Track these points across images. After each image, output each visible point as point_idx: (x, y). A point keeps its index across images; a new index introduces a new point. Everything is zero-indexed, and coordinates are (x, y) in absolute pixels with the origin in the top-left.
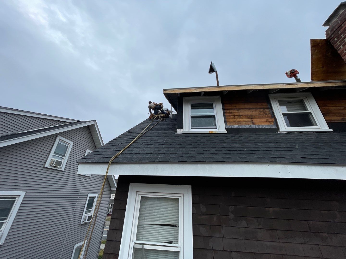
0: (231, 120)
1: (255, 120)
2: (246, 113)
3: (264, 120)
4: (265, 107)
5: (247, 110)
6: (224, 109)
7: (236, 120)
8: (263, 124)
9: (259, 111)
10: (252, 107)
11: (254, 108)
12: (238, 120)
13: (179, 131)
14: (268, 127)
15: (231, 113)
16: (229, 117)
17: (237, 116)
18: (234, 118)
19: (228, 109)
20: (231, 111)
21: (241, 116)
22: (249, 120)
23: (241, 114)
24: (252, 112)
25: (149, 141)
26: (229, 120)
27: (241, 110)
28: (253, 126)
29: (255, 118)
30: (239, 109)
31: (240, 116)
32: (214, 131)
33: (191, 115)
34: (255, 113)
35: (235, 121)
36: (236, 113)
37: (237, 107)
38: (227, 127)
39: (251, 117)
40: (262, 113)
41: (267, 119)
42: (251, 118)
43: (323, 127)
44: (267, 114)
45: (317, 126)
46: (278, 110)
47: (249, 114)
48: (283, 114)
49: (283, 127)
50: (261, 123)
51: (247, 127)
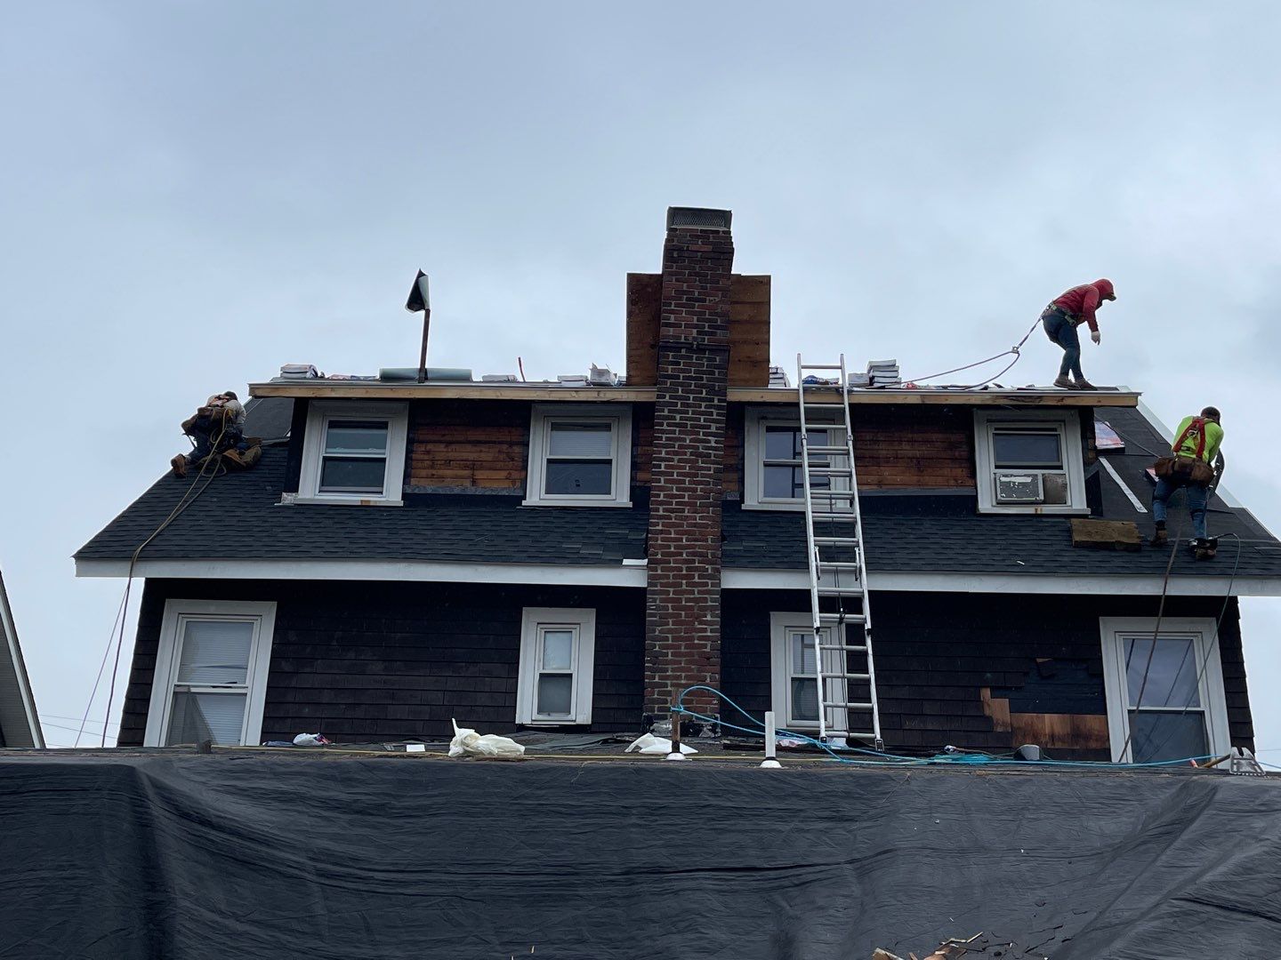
0: (424, 473)
1: (479, 474)
2: (465, 456)
3: (503, 474)
4: (515, 439)
5: (469, 447)
6: (410, 442)
7: (434, 472)
8: (495, 486)
9: (497, 450)
10: (482, 438)
11: (486, 442)
12: (441, 472)
13: (288, 498)
14: (505, 493)
15: (428, 452)
16: (420, 465)
17: (439, 462)
19: (422, 442)
20: (430, 447)
21: (450, 461)
22: (467, 473)
23: (452, 455)
24: (481, 451)
25: (204, 523)
26: (418, 472)
27: (453, 446)
28: (471, 490)
29: (482, 468)
30: (449, 443)
31: (448, 463)
32: (373, 499)
33: (326, 453)
34: (487, 454)
35: (433, 475)
36: (441, 451)
37: (448, 438)
38: (409, 491)
39: (473, 466)
40: (502, 457)
41: (509, 474)
42: (473, 469)
43: (620, 496)
44: (513, 460)
45: (610, 494)
46: (541, 449)
47: (472, 456)
48: (549, 461)
49: (536, 495)
50: (494, 483)
51: (457, 491)
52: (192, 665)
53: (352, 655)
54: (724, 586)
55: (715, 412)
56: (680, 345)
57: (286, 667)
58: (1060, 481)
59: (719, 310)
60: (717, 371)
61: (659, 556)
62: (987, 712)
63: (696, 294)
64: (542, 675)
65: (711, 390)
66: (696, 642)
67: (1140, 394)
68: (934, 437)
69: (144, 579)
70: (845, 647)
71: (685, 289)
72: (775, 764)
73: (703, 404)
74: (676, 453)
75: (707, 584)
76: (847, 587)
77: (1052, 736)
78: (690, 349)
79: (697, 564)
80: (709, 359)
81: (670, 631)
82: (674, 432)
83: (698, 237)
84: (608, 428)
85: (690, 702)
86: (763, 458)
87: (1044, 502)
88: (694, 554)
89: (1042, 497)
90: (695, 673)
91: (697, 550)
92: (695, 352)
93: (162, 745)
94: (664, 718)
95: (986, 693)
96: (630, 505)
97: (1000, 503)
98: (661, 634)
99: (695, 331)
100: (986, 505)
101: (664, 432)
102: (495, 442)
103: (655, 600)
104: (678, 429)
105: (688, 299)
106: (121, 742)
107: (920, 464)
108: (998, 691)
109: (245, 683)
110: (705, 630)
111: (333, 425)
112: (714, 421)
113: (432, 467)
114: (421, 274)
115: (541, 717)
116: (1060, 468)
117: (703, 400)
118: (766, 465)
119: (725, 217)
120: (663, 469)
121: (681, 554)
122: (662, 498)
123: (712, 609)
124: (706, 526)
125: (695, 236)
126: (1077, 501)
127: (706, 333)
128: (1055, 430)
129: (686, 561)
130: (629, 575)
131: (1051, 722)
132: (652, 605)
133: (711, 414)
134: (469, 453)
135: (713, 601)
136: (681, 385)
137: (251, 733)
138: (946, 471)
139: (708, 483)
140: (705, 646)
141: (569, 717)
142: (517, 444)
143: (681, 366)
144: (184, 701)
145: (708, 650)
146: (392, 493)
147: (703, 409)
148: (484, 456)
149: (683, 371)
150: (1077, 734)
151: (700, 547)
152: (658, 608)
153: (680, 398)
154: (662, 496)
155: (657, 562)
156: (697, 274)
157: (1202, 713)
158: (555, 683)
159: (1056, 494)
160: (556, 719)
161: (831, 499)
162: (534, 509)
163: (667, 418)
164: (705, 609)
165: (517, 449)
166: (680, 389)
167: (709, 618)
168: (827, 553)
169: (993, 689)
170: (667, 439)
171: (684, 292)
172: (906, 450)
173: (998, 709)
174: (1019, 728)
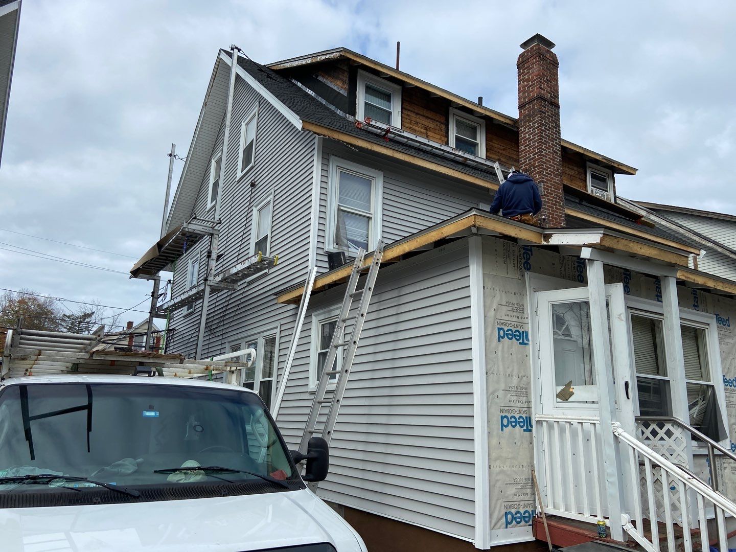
0: (408, 125)
1: (429, 133)
4: (442, 121)
5: (424, 119)
6: (403, 108)
7: (411, 126)
9: (436, 124)
10: (430, 116)
11: (431, 119)
12: (414, 127)
13: (351, 118)
15: (408, 115)
16: (406, 120)
17: (413, 122)
18: (410, 123)
19: (406, 109)
20: (409, 113)
21: (418, 123)
22: (425, 131)
23: (418, 120)
24: (429, 122)
26: (405, 123)
27: (419, 116)
29: (430, 131)
30: (417, 114)
33: (366, 100)
34: (431, 125)
36: (413, 117)
37: (416, 111)
39: (427, 129)
40: (438, 128)
46: (453, 130)
47: (426, 124)
48: (456, 137)
56: (546, 100)
59: (556, 89)
61: (546, 193)
63: (549, 78)
68: (575, 168)
73: (554, 129)
75: (561, 210)
78: (548, 102)
79: (557, 200)
80: (554, 110)
83: (547, 52)
84: (475, 128)
88: (556, 195)
99: (549, 95)
101: (543, 137)
102: (435, 120)
103: (545, 212)
104: (547, 137)
105: (546, 79)
109: (370, 211)
116: (607, 191)
124: (559, 184)
127: (553, 97)
128: (605, 176)
129: (554, 198)
142: (443, 124)
143: (546, 109)
144: (343, 213)
149: (547, 112)
151: (558, 193)
153: (547, 123)
156: (548, 69)
163: (544, 131)
166: (547, 119)
170: (544, 141)
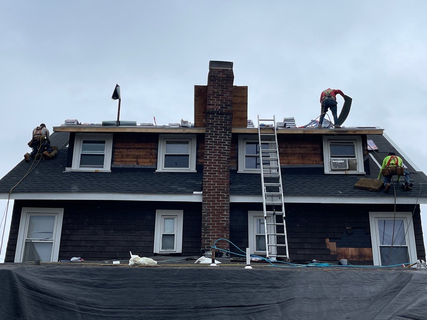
0: (119, 160)
1: (140, 160)
2: (134, 153)
3: (148, 160)
4: (152, 147)
5: (136, 150)
6: (114, 148)
7: (123, 159)
8: (146, 164)
11: (142, 148)
12: (125, 160)
13: (68, 169)
14: (149, 167)
15: (120, 152)
16: (117, 157)
17: (124, 156)
20: (121, 150)
21: (129, 155)
22: (135, 160)
23: (129, 153)
24: (140, 152)
25: (37, 179)
26: (116, 159)
27: (130, 150)
28: (137, 166)
29: (140, 158)
30: (128, 149)
31: (128, 156)
32: (100, 170)
33: (82, 152)
34: (142, 153)
35: (122, 161)
36: (125, 152)
38: (113, 167)
40: (148, 153)
41: (151, 160)
42: (137, 158)
43: (192, 168)
44: (152, 155)
45: (188, 167)
46: (163, 151)
47: (137, 153)
48: (166, 155)
49: (161, 168)
50: (145, 164)
51: (131, 166)
52: (33, 232)
53: (92, 228)
54: (231, 201)
55: (227, 137)
56: (214, 112)
57: (68, 232)
58: (354, 162)
59: (228, 99)
60: (228, 122)
61: (207, 191)
62: (328, 247)
63: (220, 93)
64: (163, 235)
65: (226, 129)
66: (221, 222)
67: (384, 130)
68: (308, 146)
69: (14, 200)
70: (275, 223)
71: (216, 91)
72: (250, 267)
73: (223, 134)
74: (213, 152)
75: (224, 201)
76: (276, 202)
77: (352, 256)
78: (218, 114)
79: (221, 193)
80: (225, 117)
81: (211, 218)
82: (212, 144)
83: (221, 72)
84: (187, 143)
85: (219, 244)
86: (245, 154)
87: (349, 170)
88: (220, 190)
89: (348, 168)
90: (220, 234)
91: (221, 188)
92: (220, 114)
93: (21, 262)
94: (209, 250)
95: (327, 240)
96: (196, 171)
97: (332, 170)
98: (207, 219)
99: (219, 107)
100: (327, 171)
101: (208, 144)
102: (145, 148)
103: (205, 207)
104: (213, 143)
105: (217, 95)
106: (6, 261)
107: (303, 156)
108: (332, 239)
109: (52, 238)
110: (224, 218)
111: (84, 142)
112: (227, 140)
113: (122, 158)
114: (117, 86)
115: (163, 250)
116: (355, 157)
117: (223, 132)
118: (246, 156)
119: (230, 64)
120: (208, 158)
121: (215, 190)
122: (208, 169)
123: (226, 210)
124: (224, 179)
125: (219, 71)
126: (361, 169)
127: (224, 108)
128: (353, 143)
129: (217, 192)
130: (196, 197)
131: (351, 251)
132: (204, 208)
133: (226, 138)
134: (136, 153)
135: (227, 207)
136: (215, 127)
137: (55, 257)
138: (312, 159)
139: (225, 163)
140: (224, 224)
141: (174, 251)
142: (153, 149)
143: (215, 120)
144: (29, 245)
145: (225, 225)
146: (107, 167)
147: (223, 136)
148: (141, 154)
149: (216, 122)
150: (361, 255)
151: (222, 187)
152: (206, 210)
153: (214, 132)
154: (208, 168)
155: (206, 193)
156: (220, 86)
157: (407, 247)
158: (168, 238)
159: (353, 167)
160: (169, 251)
161: (270, 169)
162: (160, 173)
163: (209, 139)
164: (223, 210)
165: (154, 151)
166: (214, 128)
167: (225, 213)
168: (268, 189)
169: (330, 239)
170: (210, 147)
171: (216, 92)
172: (298, 150)
173: (332, 246)
174: (340, 253)
